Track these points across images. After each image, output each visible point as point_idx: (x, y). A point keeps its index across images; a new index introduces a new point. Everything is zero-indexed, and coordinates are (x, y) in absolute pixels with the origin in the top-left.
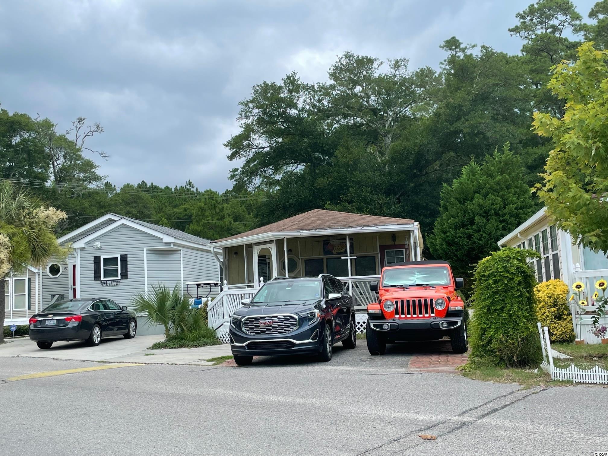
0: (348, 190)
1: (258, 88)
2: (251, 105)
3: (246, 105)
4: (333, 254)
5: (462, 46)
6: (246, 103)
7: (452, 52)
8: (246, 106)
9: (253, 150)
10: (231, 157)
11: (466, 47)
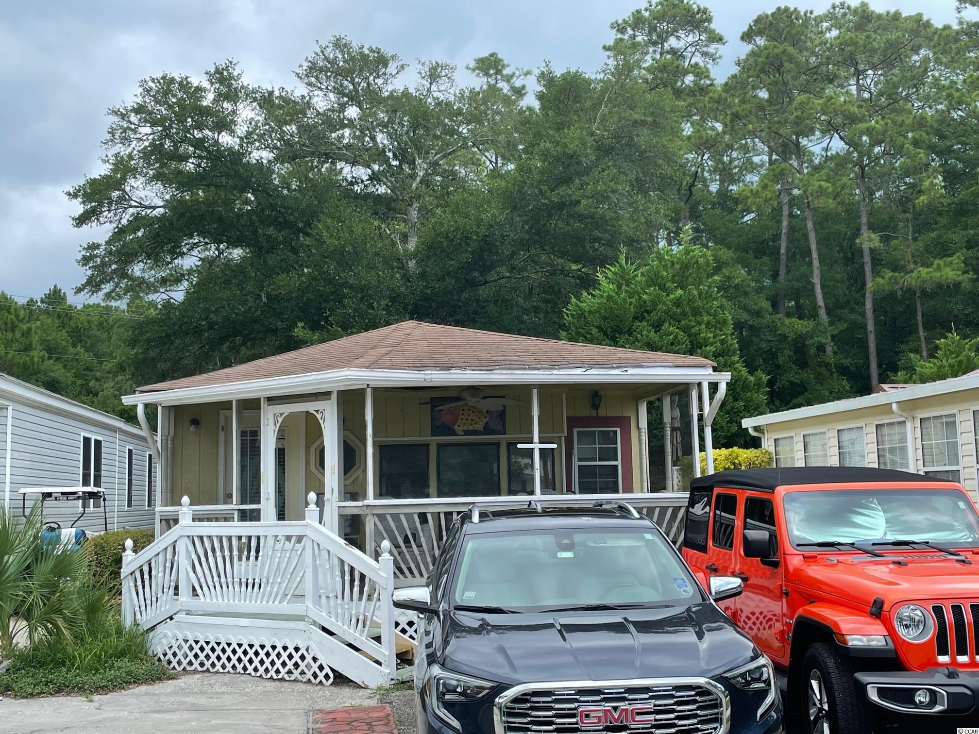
0: (341, 302)
1: (151, 84)
2: (134, 118)
3: (123, 116)
4: (455, 434)
5: (506, 72)
6: (123, 111)
7: (490, 80)
8: (123, 119)
9: (131, 210)
10: (82, 220)
11: (514, 74)
